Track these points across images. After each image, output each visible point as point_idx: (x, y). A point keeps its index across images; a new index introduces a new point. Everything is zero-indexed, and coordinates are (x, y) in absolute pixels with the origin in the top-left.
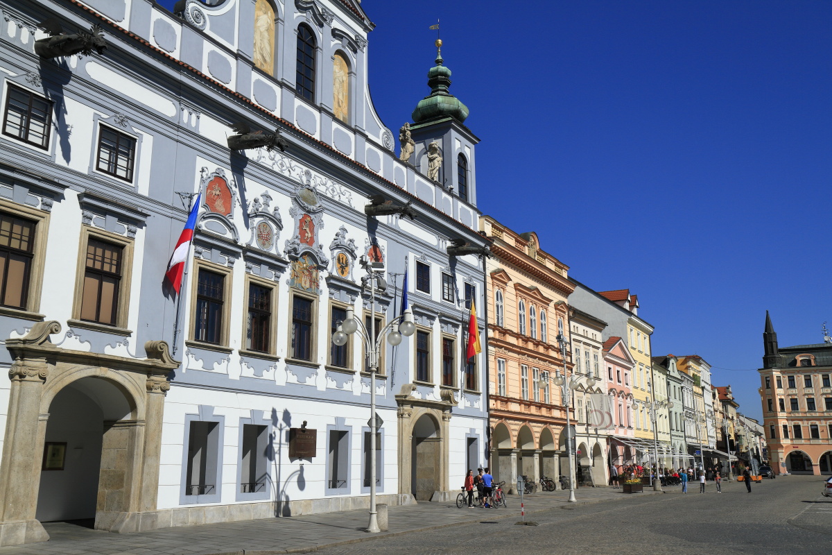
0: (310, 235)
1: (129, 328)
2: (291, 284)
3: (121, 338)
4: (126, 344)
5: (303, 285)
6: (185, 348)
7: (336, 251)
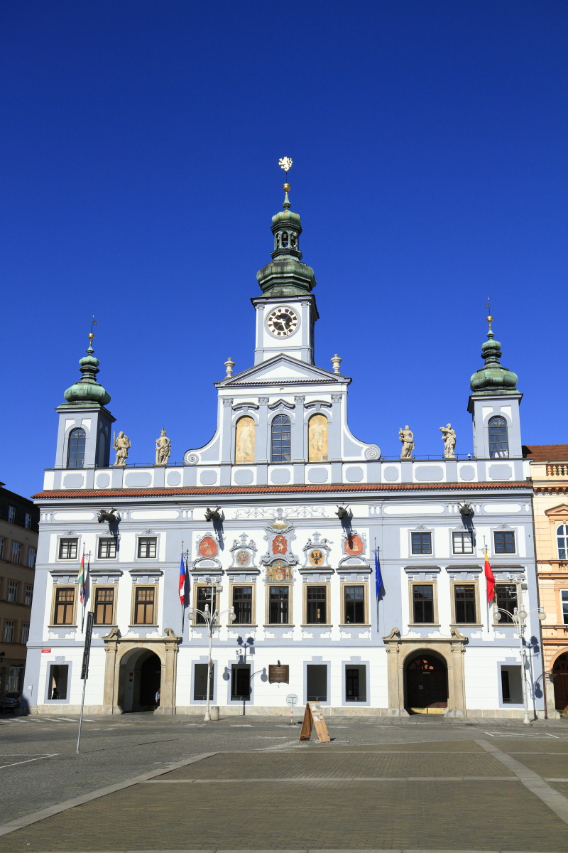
0: (282, 547)
1: (158, 624)
2: (267, 580)
3: (154, 629)
4: (157, 631)
5: (277, 579)
6: (191, 628)
7: (309, 551)
